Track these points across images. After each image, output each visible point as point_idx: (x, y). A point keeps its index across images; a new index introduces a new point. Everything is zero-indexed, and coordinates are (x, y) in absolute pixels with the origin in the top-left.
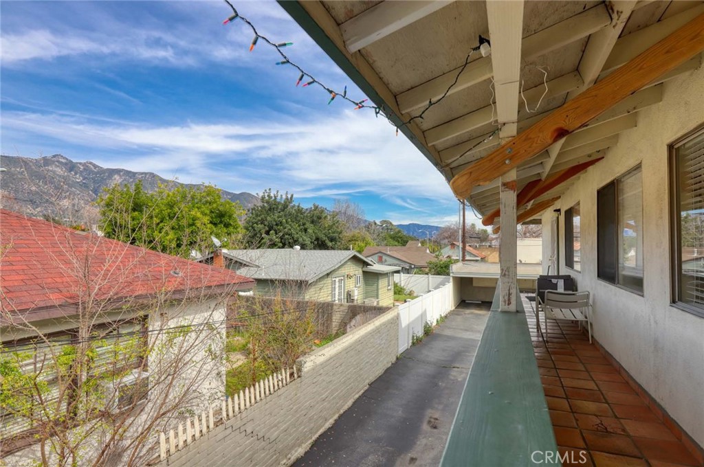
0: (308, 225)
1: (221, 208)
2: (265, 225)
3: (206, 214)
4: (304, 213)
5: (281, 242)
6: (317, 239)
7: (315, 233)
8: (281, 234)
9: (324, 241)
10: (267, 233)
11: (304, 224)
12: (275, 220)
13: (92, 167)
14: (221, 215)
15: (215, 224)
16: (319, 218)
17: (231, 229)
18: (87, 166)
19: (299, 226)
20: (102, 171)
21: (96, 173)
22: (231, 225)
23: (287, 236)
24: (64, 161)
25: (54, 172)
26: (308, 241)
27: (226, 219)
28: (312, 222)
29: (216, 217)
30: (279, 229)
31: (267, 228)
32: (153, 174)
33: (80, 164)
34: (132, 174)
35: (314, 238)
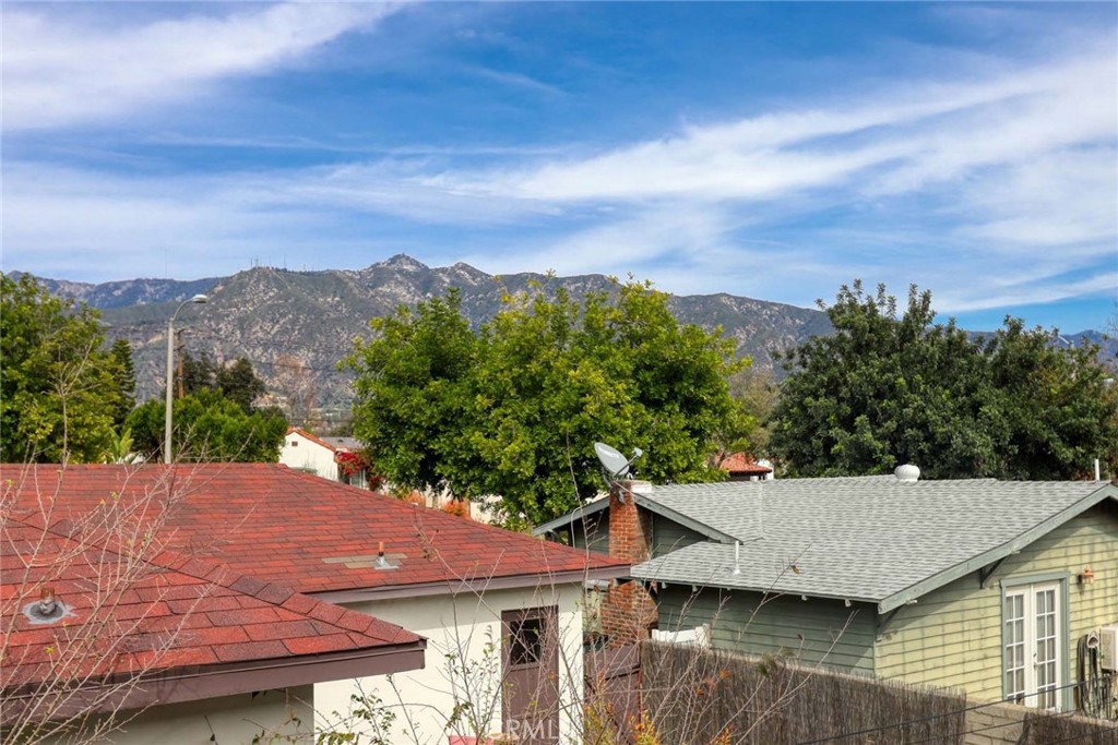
0: (984, 390)
1: (669, 353)
2: (840, 400)
3: (620, 375)
4: (973, 350)
5: (893, 451)
6: (1020, 437)
7: (1013, 419)
8: (891, 425)
9: (1046, 444)
10: (848, 423)
11: (971, 389)
12: (871, 382)
13: (467, 276)
14: (673, 374)
15: (654, 404)
16: (1028, 365)
17: (706, 416)
18: (458, 276)
19: (954, 396)
20: (491, 284)
21: (476, 291)
22: (703, 403)
23: (909, 432)
24: (410, 268)
25: (394, 297)
26: (982, 445)
27: (687, 387)
28: (1003, 380)
29: (656, 381)
30: (884, 411)
31: (847, 409)
32: (602, 277)
33: (443, 270)
34: (553, 284)
35: (1008, 435)
